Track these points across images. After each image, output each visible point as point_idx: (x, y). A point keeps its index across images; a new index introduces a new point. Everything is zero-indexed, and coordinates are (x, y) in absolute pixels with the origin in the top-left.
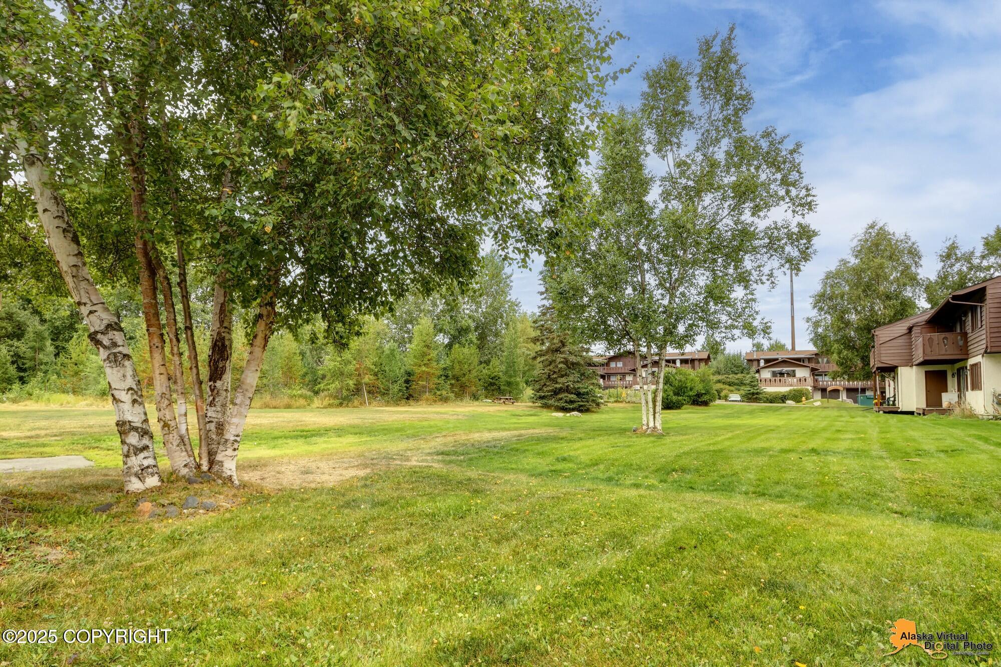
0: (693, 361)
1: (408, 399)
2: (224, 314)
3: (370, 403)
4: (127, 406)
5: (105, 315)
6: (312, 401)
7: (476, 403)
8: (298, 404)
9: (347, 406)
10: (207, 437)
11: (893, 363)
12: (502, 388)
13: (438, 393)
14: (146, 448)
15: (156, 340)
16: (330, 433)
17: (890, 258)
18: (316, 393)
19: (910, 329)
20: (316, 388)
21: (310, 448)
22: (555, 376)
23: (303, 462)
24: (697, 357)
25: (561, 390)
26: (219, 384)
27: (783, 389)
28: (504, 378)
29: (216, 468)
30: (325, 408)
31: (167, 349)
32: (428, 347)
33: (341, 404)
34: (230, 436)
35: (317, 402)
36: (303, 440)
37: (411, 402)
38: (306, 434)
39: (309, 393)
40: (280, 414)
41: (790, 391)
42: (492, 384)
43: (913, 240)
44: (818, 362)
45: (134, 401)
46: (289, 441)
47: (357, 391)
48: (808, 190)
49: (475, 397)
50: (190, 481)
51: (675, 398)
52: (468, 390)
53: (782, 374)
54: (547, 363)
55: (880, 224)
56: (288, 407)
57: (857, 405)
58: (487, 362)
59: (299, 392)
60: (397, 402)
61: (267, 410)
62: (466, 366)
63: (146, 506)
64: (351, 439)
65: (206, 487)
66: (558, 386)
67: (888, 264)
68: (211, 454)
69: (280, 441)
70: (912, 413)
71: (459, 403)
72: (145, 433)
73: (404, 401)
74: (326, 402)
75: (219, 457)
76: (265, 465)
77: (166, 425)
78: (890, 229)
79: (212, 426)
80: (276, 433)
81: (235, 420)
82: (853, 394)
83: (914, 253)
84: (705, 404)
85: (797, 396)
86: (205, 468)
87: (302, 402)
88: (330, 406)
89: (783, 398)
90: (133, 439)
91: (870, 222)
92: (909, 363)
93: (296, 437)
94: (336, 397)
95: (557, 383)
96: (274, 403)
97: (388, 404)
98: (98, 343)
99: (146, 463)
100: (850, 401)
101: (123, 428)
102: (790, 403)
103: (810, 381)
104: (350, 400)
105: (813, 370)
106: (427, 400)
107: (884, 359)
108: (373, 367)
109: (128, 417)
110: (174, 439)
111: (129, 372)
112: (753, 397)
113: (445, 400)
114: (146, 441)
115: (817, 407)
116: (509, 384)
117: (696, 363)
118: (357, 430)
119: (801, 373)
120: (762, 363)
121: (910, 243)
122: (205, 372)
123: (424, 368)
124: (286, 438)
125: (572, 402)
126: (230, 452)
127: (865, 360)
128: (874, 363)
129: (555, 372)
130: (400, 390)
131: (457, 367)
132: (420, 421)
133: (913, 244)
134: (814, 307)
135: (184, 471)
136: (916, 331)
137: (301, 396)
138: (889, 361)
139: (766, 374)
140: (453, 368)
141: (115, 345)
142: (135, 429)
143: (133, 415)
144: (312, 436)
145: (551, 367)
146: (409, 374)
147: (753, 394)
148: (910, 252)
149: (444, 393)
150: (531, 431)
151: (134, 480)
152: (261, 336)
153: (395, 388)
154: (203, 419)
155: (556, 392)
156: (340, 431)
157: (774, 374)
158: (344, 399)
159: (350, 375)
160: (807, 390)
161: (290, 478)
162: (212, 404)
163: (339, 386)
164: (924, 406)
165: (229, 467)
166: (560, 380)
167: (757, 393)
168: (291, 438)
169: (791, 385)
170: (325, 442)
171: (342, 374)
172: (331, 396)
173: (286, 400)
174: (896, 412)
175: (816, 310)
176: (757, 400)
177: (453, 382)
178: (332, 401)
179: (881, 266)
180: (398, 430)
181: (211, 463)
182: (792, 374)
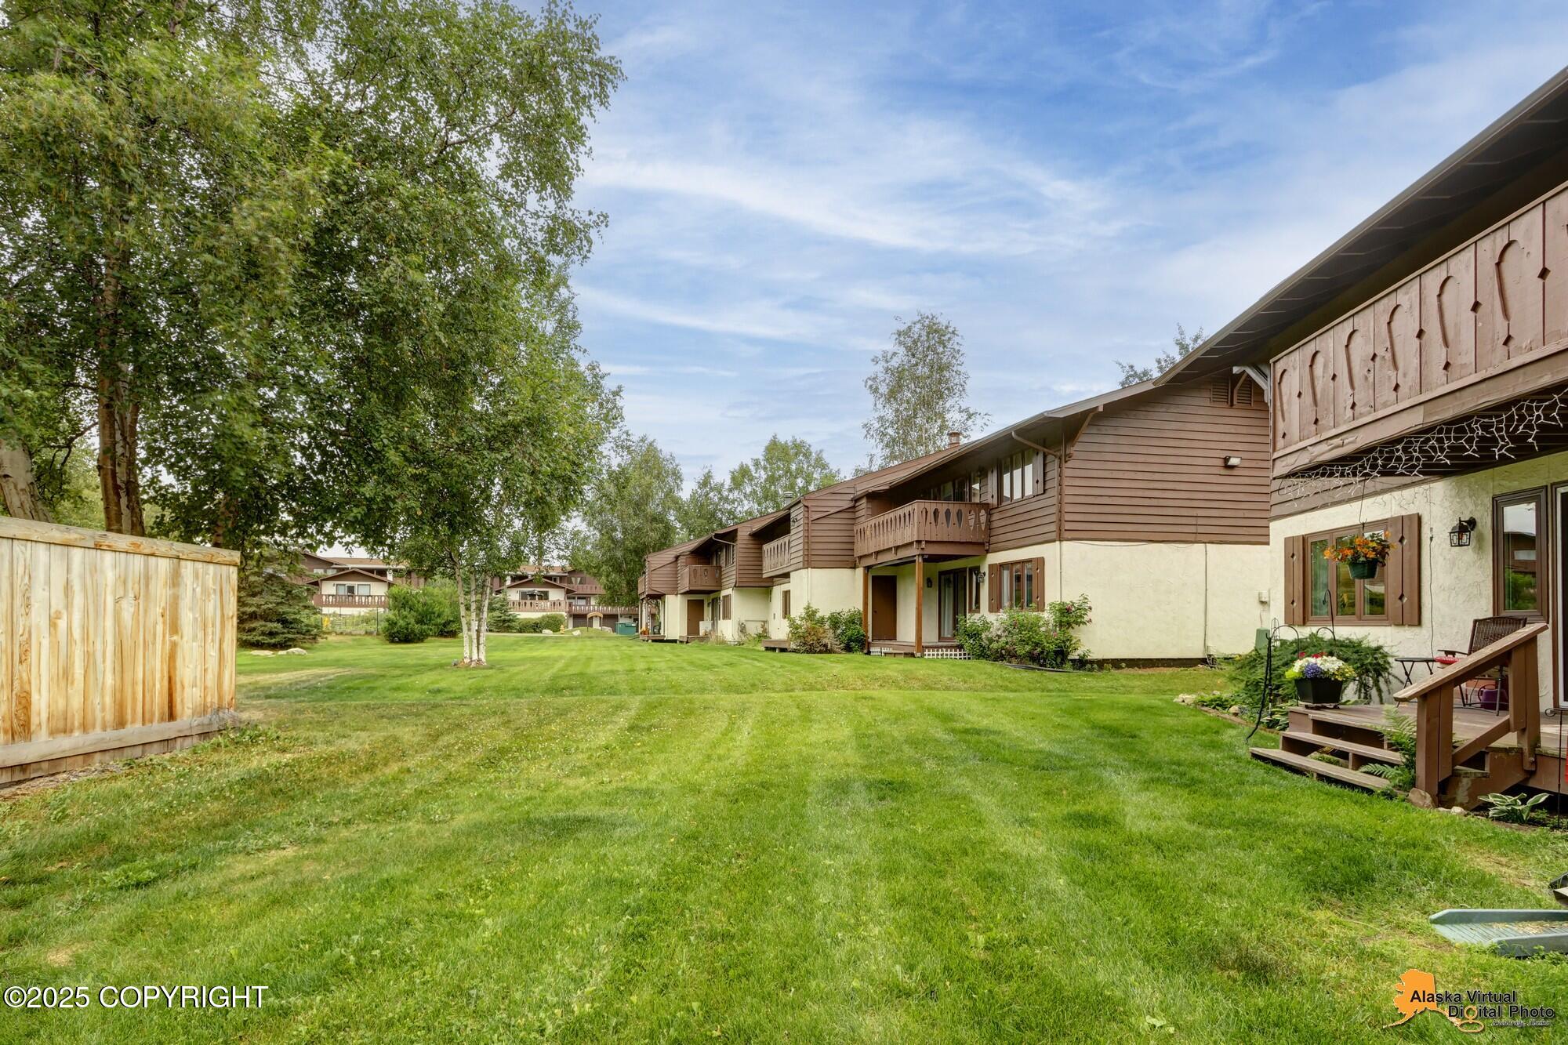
11: (661, 590)
17: (658, 477)
19: (677, 558)
27: (536, 615)
41: (543, 617)
44: (571, 582)
48: (628, 435)
53: (532, 596)
55: (650, 439)
57: (615, 634)
67: (656, 483)
70: (675, 641)
78: (659, 446)
82: (611, 621)
83: (677, 475)
84: (453, 634)
85: (554, 624)
89: (536, 627)
92: (674, 592)
100: (608, 629)
102: (547, 632)
103: (564, 606)
105: (568, 592)
107: (651, 586)
112: (504, 624)
115: (576, 637)
117: (414, 576)
119: (555, 595)
120: (509, 582)
127: (632, 586)
128: (643, 588)
136: (682, 560)
138: (659, 588)
139: (515, 596)
147: (504, 621)
148: (674, 474)
157: (524, 596)
160: (563, 616)
164: (685, 634)
167: (509, 621)
169: (544, 611)
174: (662, 641)
176: (508, 629)
179: (649, 486)
182: (544, 596)
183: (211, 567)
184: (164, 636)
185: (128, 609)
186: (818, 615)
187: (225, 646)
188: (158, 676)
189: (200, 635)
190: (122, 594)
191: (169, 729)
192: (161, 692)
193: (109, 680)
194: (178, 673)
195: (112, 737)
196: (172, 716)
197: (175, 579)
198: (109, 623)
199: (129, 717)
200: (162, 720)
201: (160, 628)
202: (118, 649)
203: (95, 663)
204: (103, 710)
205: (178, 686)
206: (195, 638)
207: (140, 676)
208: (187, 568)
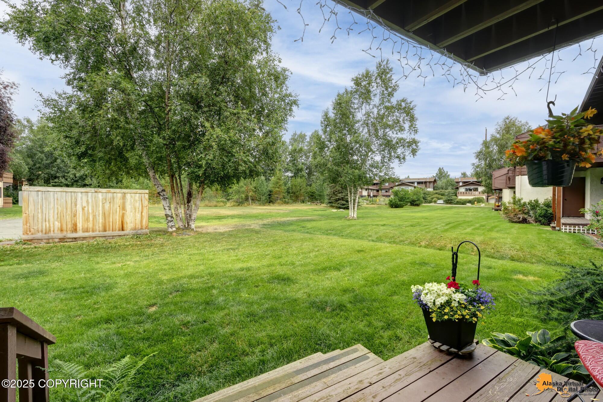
0: (426, 182)
1: (270, 202)
2: (190, 185)
3: (252, 205)
4: (167, 210)
5: (161, 188)
6: (226, 203)
7: (303, 204)
8: (220, 205)
9: (242, 206)
10: (187, 218)
11: (501, 187)
12: (317, 197)
13: (284, 200)
14: (172, 221)
15: (174, 194)
16: (229, 218)
18: (228, 200)
19: (508, 171)
20: (228, 198)
21: (220, 223)
22: (336, 193)
23: (215, 227)
24: (428, 180)
25: (339, 199)
26: (189, 204)
27: (470, 198)
28: (317, 193)
29: (189, 226)
30: (232, 206)
31: (176, 195)
32: (279, 179)
33: (239, 205)
34: (193, 218)
35: (228, 204)
36: (218, 220)
37: (271, 204)
38: (220, 218)
39: (225, 200)
40: (212, 210)
41: (473, 198)
42: (312, 196)
43: (530, 125)
45: (169, 209)
46: (213, 220)
47: (247, 199)
49: (303, 202)
50: (183, 229)
51: (399, 203)
52: (300, 198)
53: (470, 190)
54: (332, 187)
56: (216, 206)
58: (310, 185)
59: (221, 200)
60: (264, 205)
61: (207, 207)
62: (299, 187)
63: (174, 234)
64: (236, 220)
65: (187, 231)
66: (337, 197)
68: (188, 223)
69: (210, 220)
71: (295, 205)
72: (172, 217)
73: (267, 204)
74: (232, 204)
75: (190, 224)
76: (203, 227)
77: (177, 215)
79: (188, 215)
80: (209, 217)
81: (194, 214)
84: (418, 205)
85: (473, 201)
86: (187, 226)
87: (222, 204)
88: (234, 206)
90: (169, 218)
91: (506, 116)
92: (506, 188)
93: (216, 219)
94: (237, 202)
95: (337, 196)
96: (210, 204)
97: (260, 205)
98: (160, 195)
99: (173, 224)
101: (167, 216)
102: (469, 205)
104: (243, 203)
106: (279, 203)
107: (496, 185)
108: (254, 189)
109: (168, 213)
110: (179, 218)
111: (168, 202)
112: (450, 201)
113: (287, 203)
114: (172, 219)
116: (320, 195)
117: (428, 184)
118: (240, 217)
119: (481, 189)
120: (461, 184)
121: (528, 126)
122: (186, 201)
123: (277, 189)
124: (212, 219)
125: (343, 205)
126: (193, 222)
128: (494, 187)
129: (336, 191)
130: (266, 199)
131: (294, 187)
132: (268, 213)
133: (530, 126)
134: (476, 158)
135: (181, 227)
137: (221, 201)
138: (499, 187)
139: (462, 190)
140: (292, 188)
141: (164, 195)
142: (170, 216)
143: (169, 213)
144: (222, 218)
145: (335, 189)
146: (271, 191)
149: (286, 200)
150: (304, 218)
151: (170, 228)
152: (201, 191)
153: (263, 198)
154: (186, 213)
155: (337, 200)
156: (233, 217)
157: (467, 190)
158: (240, 203)
159: (243, 192)
160: (483, 198)
161: (210, 230)
162: (188, 209)
163: (238, 197)
165: (193, 226)
166: (339, 195)
168: (214, 219)
169: (475, 196)
170: (226, 221)
171: (239, 192)
172: (234, 201)
173: (215, 203)
175: (477, 160)
176: (451, 203)
177: (292, 195)
178: (235, 204)
180: (256, 217)
181: (188, 225)
182: (476, 190)
183: (138, 195)
184: (120, 211)
185: (107, 206)
186: (522, 202)
187: (143, 214)
188: (118, 220)
189: (133, 211)
190: (105, 202)
191: (122, 233)
192: (119, 224)
193: (101, 221)
194: (125, 220)
195: (102, 234)
196: (123, 230)
197: (124, 197)
198: (101, 208)
199: (107, 229)
200: (119, 230)
201: (118, 210)
202: (104, 214)
203: (96, 217)
204: (99, 227)
205: (125, 223)
206: (131, 212)
207: (111, 220)
208: (128, 196)
